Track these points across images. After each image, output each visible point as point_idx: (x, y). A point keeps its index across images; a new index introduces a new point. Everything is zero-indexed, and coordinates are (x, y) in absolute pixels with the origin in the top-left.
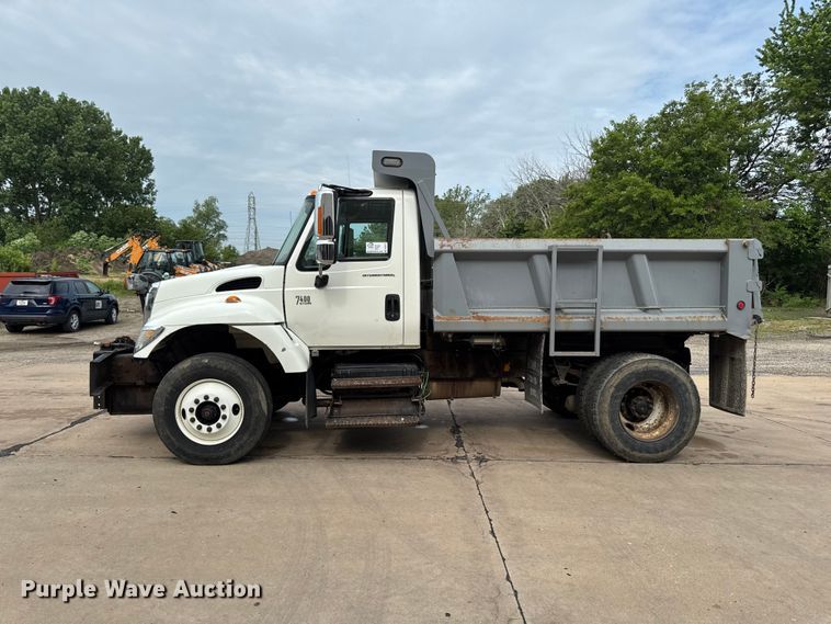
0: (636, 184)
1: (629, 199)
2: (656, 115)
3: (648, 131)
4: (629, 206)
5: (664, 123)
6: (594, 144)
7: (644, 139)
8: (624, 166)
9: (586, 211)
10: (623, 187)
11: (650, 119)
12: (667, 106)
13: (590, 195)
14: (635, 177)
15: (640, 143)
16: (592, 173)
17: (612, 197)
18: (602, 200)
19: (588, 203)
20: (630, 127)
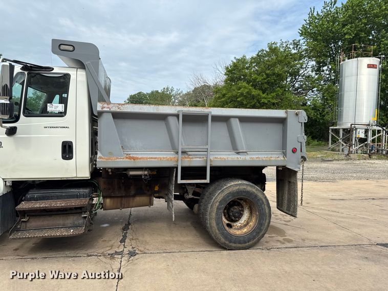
0: (245, 87)
1: (242, 94)
2: (255, 56)
3: (251, 63)
4: (242, 98)
5: (258, 59)
6: (227, 68)
7: (249, 67)
8: (240, 79)
9: (223, 99)
10: (240, 89)
11: (252, 57)
12: (260, 51)
13: (224, 92)
14: (245, 84)
15: (247, 68)
16: (226, 81)
17: (234, 93)
18: (230, 94)
19: (224, 95)
20: (243, 61)
